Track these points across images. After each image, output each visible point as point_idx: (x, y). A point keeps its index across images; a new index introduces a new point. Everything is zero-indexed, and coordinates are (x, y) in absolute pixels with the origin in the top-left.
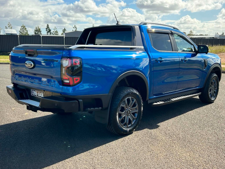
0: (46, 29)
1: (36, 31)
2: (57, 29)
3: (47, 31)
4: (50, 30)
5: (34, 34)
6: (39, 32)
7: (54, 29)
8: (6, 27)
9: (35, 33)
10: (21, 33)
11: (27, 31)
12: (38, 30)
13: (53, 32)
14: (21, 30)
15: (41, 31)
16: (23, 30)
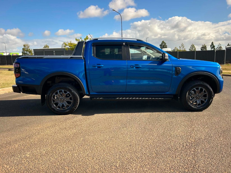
0: (211, 45)
1: (202, 48)
2: (221, 45)
3: (211, 47)
4: (214, 47)
5: (200, 50)
6: (205, 48)
7: (218, 45)
8: (180, 47)
9: (202, 50)
10: (191, 50)
11: (195, 48)
12: (204, 47)
13: (217, 47)
14: (190, 48)
15: (206, 48)
16: (192, 48)
